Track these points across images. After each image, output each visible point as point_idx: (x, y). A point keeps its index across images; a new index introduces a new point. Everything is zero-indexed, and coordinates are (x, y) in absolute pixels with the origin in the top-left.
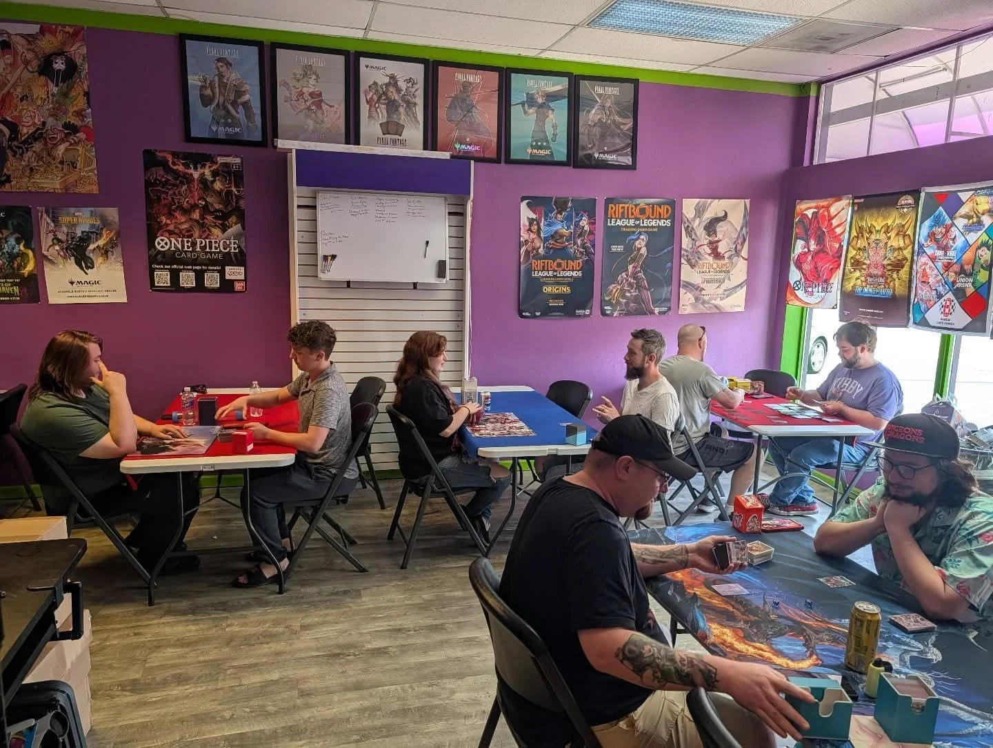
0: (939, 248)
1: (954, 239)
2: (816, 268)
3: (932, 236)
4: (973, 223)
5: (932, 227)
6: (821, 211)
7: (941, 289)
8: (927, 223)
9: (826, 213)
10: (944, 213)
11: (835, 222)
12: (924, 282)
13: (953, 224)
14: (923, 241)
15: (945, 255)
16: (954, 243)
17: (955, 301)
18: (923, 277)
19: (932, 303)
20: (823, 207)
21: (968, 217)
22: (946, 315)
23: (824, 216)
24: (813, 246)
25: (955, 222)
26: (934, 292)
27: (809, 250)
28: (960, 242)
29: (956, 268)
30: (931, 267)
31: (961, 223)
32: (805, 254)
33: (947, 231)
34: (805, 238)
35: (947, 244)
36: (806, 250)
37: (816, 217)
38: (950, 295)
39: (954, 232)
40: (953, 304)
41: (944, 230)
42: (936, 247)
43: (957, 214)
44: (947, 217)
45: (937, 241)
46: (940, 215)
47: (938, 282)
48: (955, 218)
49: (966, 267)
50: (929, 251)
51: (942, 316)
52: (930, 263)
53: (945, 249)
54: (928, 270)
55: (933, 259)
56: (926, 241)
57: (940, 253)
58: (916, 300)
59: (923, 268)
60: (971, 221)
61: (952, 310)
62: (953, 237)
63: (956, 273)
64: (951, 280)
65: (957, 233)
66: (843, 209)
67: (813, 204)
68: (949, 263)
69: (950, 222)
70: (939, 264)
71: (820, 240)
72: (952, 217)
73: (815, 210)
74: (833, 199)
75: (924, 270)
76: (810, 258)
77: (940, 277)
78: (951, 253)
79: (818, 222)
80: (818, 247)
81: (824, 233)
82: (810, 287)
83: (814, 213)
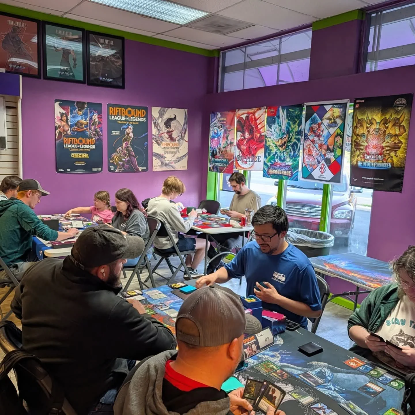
0: (315, 136)
1: (322, 131)
2: (249, 148)
3: (311, 129)
4: (332, 123)
5: (311, 124)
6: (250, 115)
7: (319, 158)
8: (309, 122)
9: (253, 117)
10: (317, 117)
11: (258, 122)
12: (310, 155)
13: (322, 123)
14: (307, 132)
15: (319, 139)
16: (323, 133)
17: (326, 165)
18: (309, 152)
19: (315, 166)
20: (251, 113)
21: (330, 119)
22: (322, 173)
23: (252, 118)
24: (247, 135)
25: (323, 122)
26: (316, 161)
27: (245, 138)
28: (325, 133)
29: (325, 147)
30: (312, 147)
31: (326, 122)
32: (242, 140)
33: (319, 127)
34: (242, 130)
35: (319, 133)
36: (243, 138)
37: (248, 119)
38: (323, 162)
39: (323, 127)
40: (325, 167)
41: (317, 126)
42: (314, 135)
43: (324, 117)
44: (318, 119)
45: (314, 132)
46: (315, 118)
47: (317, 154)
48: (323, 119)
49: (330, 147)
50: (311, 138)
51: (320, 173)
52: (312, 144)
53: (319, 136)
54: (311, 148)
55: (313, 142)
56: (309, 132)
57: (316, 139)
58: (304, 165)
59: (308, 147)
60: (331, 121)
61: (324, 170)
62: (322, 130)
63: (325, 150)
64: (323, 153)
65: (324, 127)
66: (262, 114)
67: (246, 111)
68: (321, 144)
69: (321, 121)
70: (317, 145)
71: (251, 132)
72: (321, 118)
73: (247, 115)
74: (256, 109)
75: (309, 148)
76: (245, 142)
77: (318, 152)
78: (322, 139)
79: (249, 122)
80: (250, 136)
81: (253, 128)
82: (245, 159)
83: (246, 117)
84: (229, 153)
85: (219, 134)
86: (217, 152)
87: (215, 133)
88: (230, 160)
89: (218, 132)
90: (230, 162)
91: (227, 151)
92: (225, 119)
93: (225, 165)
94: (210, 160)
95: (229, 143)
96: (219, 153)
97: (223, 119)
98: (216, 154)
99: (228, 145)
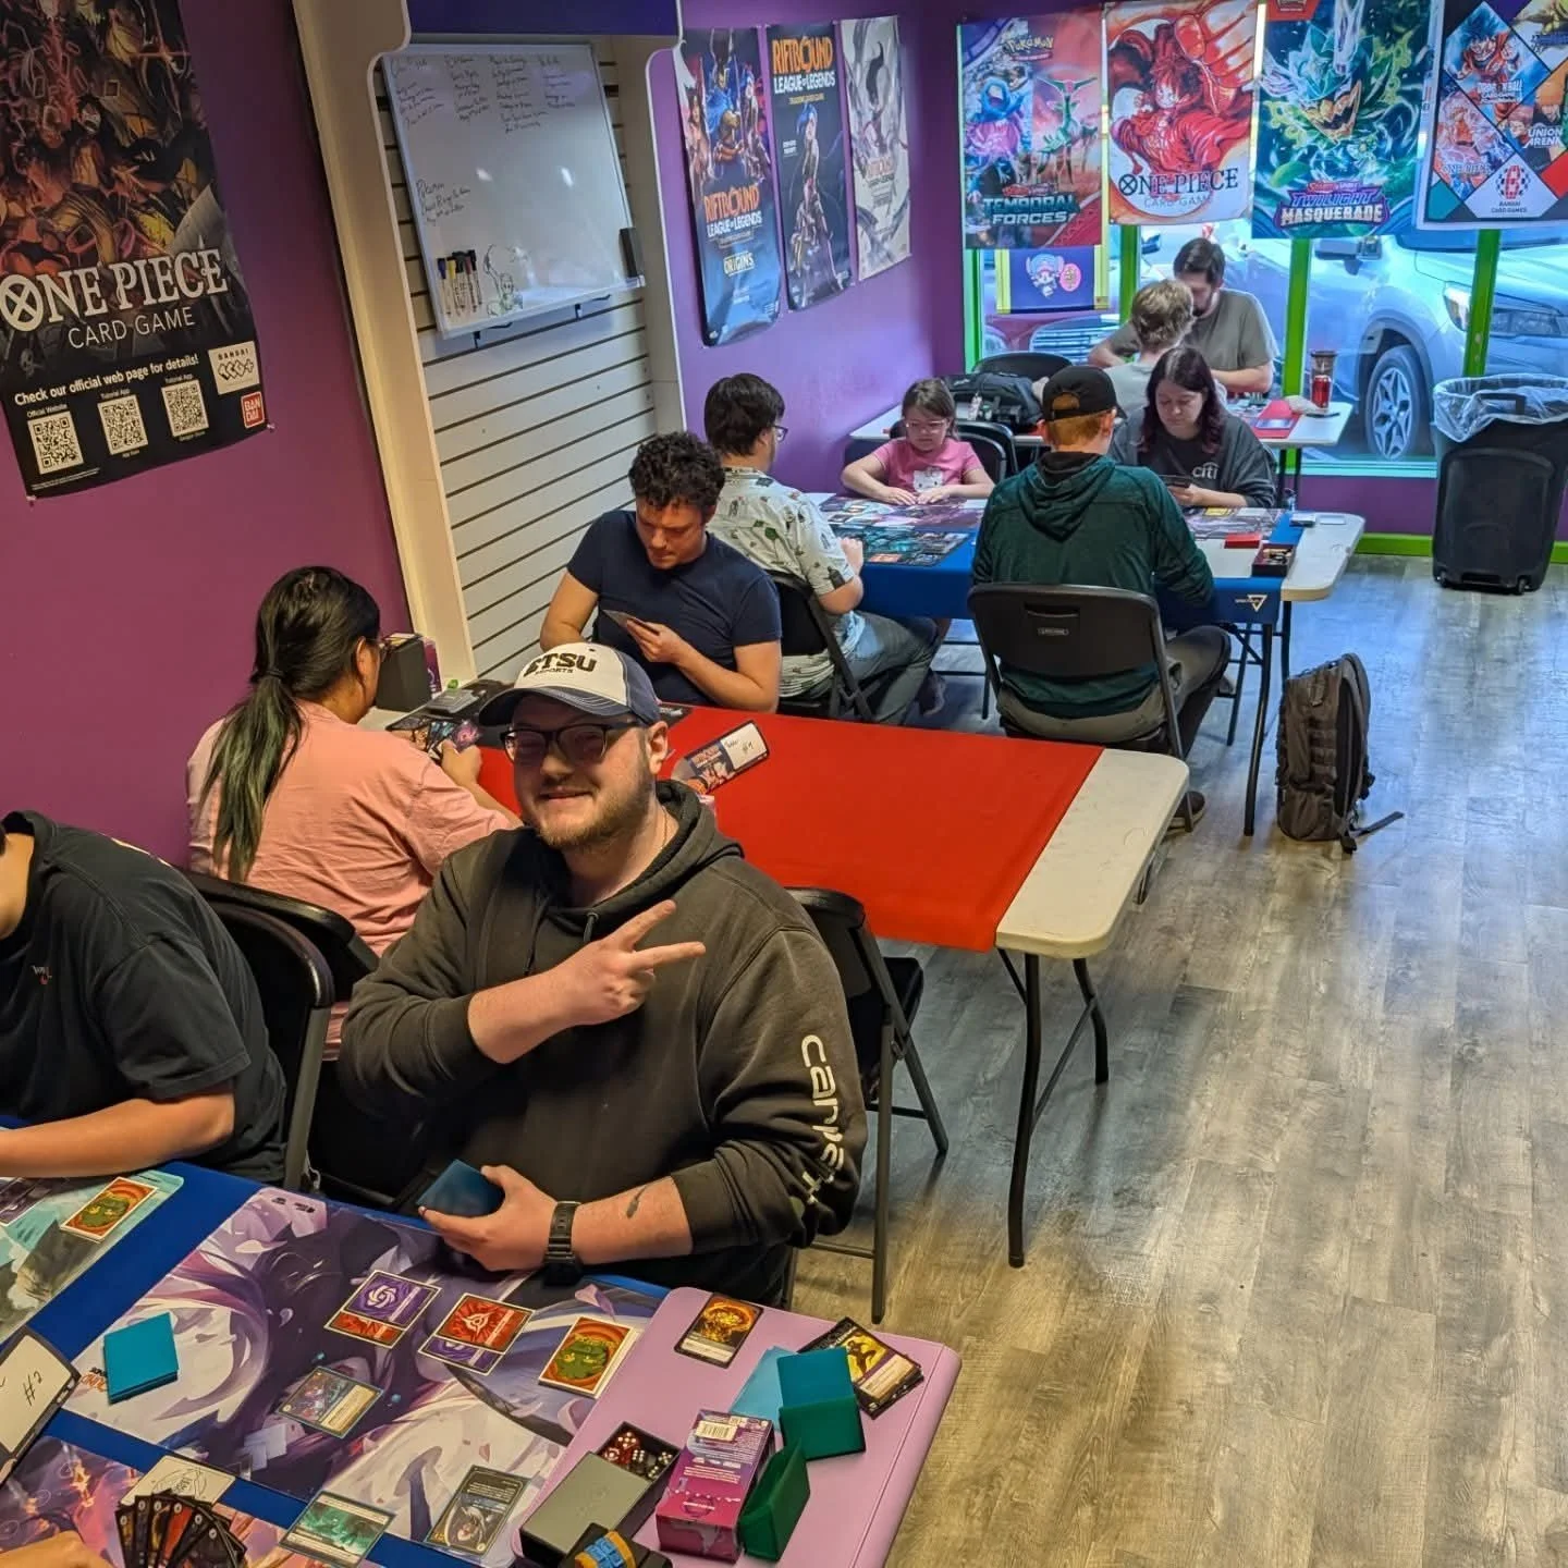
0: (1485, 78)
1: (1514, 61)
2: (1185, 142)
3: (1467, 57)
4: (1553, 30)
5: (1466, 41)
6: (1181, 23)
7: (1497, 152)
8: (1457, 34)
9: (1196, 27)
10: (1492, 13)
11: (1224, 45)
12: (1464, 143)
13: (1513, 33)
14: (1450, 66)
15: (1499, 89)
16: (1515, 68)
17: (1528, 169)
18: (1459, 134)
19: (1481, 177)
20: (1185, 14)
21: (1545, 20)
22: (1512, 195)
23: (1189, 33)
24: (1168, 96)
25: (1517, 29)
26: (1484, 159)
27: (1157, 108)
28: (1527, 64)
29: (1525, 112)
30: (1472, 116)
31: (1528, 30)
32: (1147, 116)
33: (1500, 47)
34: (1141, 82)
35: (1500, 70)
36: (1149, 108)
37: (1170, 36)
38: (1517, 160)
39: (1514, 48)
40: (1523, 176)
41: (1492, 46)
42: (1478, 77)
43: (1522, 15)
44: (1498, 19)
45: (1479, 66)
46: (1483, 17)
47: (1490, 139)
48: (1518, 22)
49: (1546, 110)
50: (1467, 87)
51: (1504, 199)
52: (1472, 109)
53: (1498, 78)
54: (1469, 122)
55: (1474, 99)
56: (1459, 68)
57: (1487, 88)
58: (1436, 179)
59: (1459, 116)
60: (1549, 27)
61: (1522, 187)
62: (1512, 57)
63: (1524, 121)
64: (1516, 134)
65: (1521, 49)
66: (1242, 17)
68: (1508, 105)
69: (1507, 29)
70: (1490, 108)
71: (1189, 81)
72: (1510, 19)
73: (1165, 22)
75: (1461, 121)
76: (1163, 123)
77: (1492, 131)
78: (1512, 87)
79: (1177, 47)
80: (1185, 99)
81: (1198, 68)
82: (1170, 183)
83: (1159, 29)
84: (1079, 170)
85: (1013, 102)
86: (1017, 171)
87: (993, 100)
88: (1085, 196)
89: (1004, 93)
90: (1082, 205)
91: (1069, 163)
92: (1049, 43)
93: (1061, 216)
94: (970, 205)
95: (1076, 131)
96: (1028, 174)
97: (1038, 42)
98: (1012, 181)
99: (1073, 142)
